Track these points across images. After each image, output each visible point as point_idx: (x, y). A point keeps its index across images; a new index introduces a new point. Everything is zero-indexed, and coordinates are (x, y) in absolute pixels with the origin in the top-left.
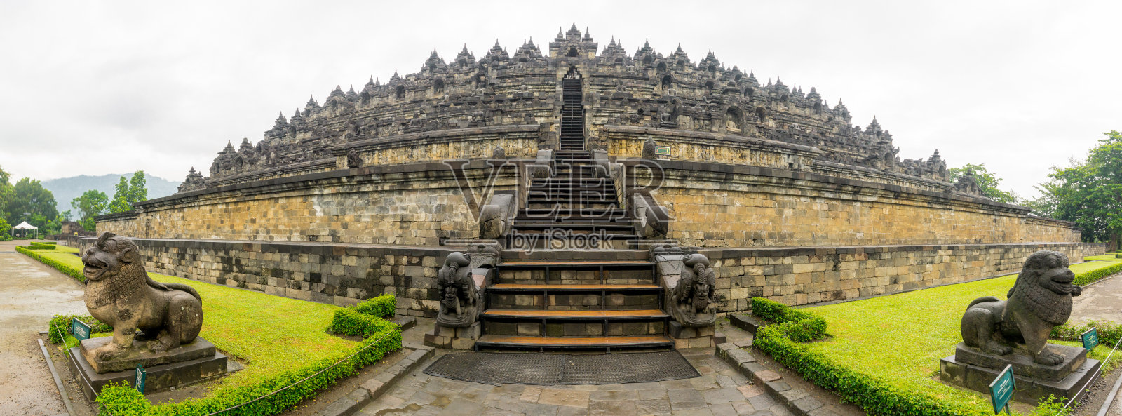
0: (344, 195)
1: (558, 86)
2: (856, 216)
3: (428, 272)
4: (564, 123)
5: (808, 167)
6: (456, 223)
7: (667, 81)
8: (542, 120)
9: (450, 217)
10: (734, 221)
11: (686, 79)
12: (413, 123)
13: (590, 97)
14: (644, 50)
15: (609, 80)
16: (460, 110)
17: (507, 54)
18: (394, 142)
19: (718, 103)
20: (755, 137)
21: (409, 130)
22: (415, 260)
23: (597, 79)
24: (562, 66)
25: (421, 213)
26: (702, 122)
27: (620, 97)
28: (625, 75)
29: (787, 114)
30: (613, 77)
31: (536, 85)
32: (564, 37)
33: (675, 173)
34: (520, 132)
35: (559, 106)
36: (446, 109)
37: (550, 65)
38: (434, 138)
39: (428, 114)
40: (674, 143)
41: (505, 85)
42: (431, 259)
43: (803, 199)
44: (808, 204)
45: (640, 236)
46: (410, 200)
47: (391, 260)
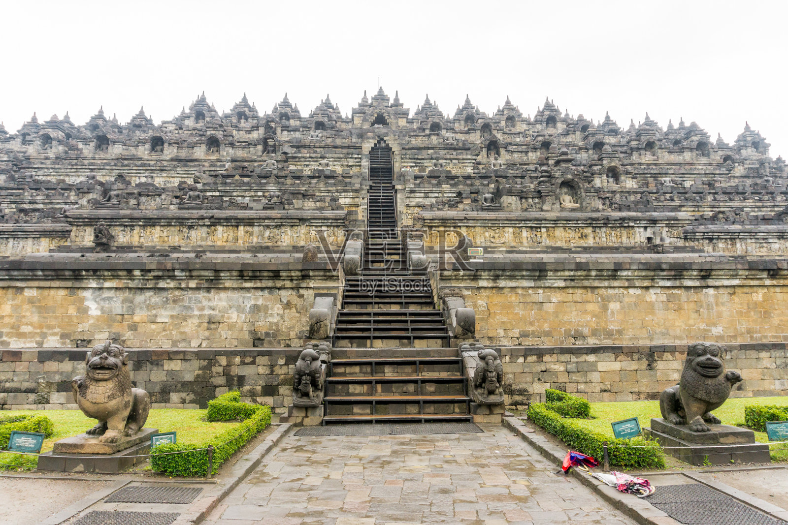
0: (133, 291)
1: (365, 160)
2: (709, 307)
3: (262, 370)
4: (373, 203)
5: (675, 240)
6: (271, 324)
7: (493, 146)
8: (348, 201)
9: (265, 317)
10: (552, 319)
11: (518, 139)
12: (190, 197)
13: (402, 175)
14: (464, 109)
15: (424, 152)
16: (248, 184)
17: (298, 112)
18: (164, 219)
19: (548, 177)
20: (598, 210)
21: (186, 206)
22: (248, 360)
23: (409, 152)
24: (368, 138)
25: (232, 313)
26: (530, 200)
27: (436, 175)
28: (443, 146)
29: (655, 165)
30: (429, 149)
31: (338, 158)
32: (370, 101)
33: (486, 273)
34: (324, 219)
35: (366, 186)
36: (229, 181)
37: (354, 136)
38: (220, 219)
39: (204, 184)
40: (499, 227)
41: (300, 155)
42: (264, 358)
43: (631, 291)
44: (639, 295)
45: (451, 335)
46: (220, 299)
47: (223, 361)
